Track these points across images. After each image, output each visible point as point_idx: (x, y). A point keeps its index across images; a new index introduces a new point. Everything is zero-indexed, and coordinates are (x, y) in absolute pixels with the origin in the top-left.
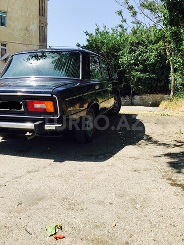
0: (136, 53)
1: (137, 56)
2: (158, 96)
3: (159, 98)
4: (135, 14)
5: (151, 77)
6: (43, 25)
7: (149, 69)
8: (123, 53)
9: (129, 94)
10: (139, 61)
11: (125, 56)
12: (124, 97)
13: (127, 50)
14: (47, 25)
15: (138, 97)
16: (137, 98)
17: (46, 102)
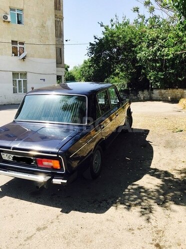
0: (155, 48)
1: (155, 51)
2: (178, 92)
3: (179, 93)
4: (152, 9)
5: (170, 73)
6: (59, 20)
7: (168, 64)
8: (141, 48)
9: (148, 88)
10: (158, 57)
11: (143, 51)
12: (143, 91)
13: (144, 45)
14: (62, 19)
15: (158, 91)
16: (156, 93)
17: (52, 161)
